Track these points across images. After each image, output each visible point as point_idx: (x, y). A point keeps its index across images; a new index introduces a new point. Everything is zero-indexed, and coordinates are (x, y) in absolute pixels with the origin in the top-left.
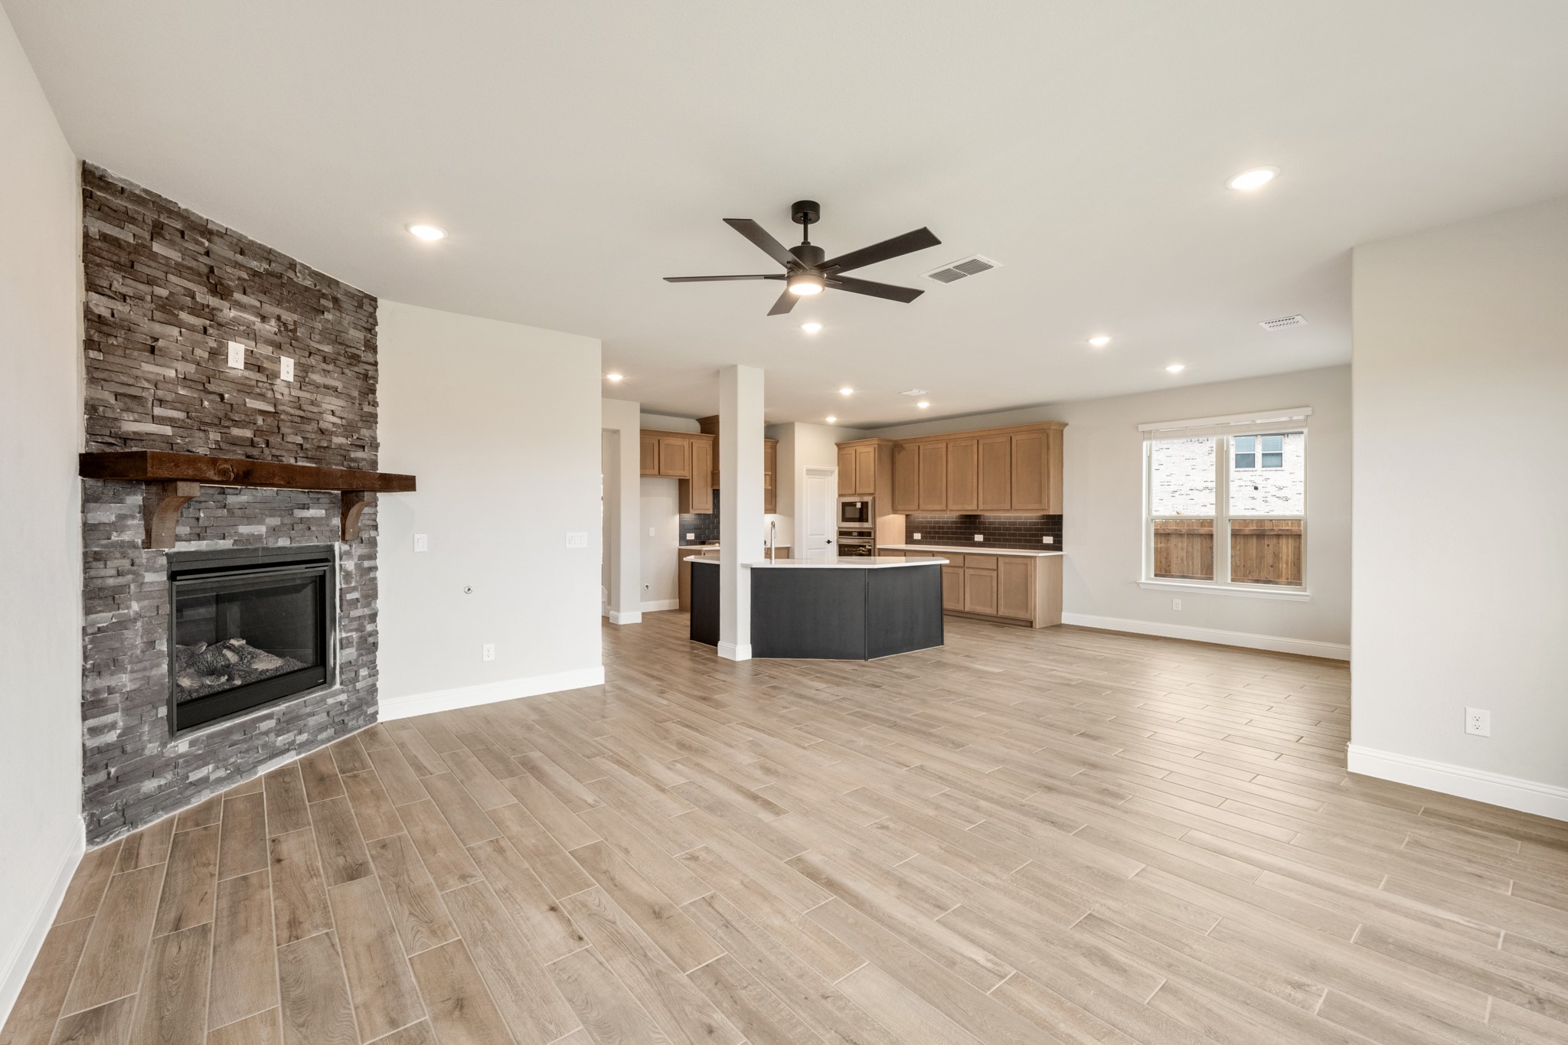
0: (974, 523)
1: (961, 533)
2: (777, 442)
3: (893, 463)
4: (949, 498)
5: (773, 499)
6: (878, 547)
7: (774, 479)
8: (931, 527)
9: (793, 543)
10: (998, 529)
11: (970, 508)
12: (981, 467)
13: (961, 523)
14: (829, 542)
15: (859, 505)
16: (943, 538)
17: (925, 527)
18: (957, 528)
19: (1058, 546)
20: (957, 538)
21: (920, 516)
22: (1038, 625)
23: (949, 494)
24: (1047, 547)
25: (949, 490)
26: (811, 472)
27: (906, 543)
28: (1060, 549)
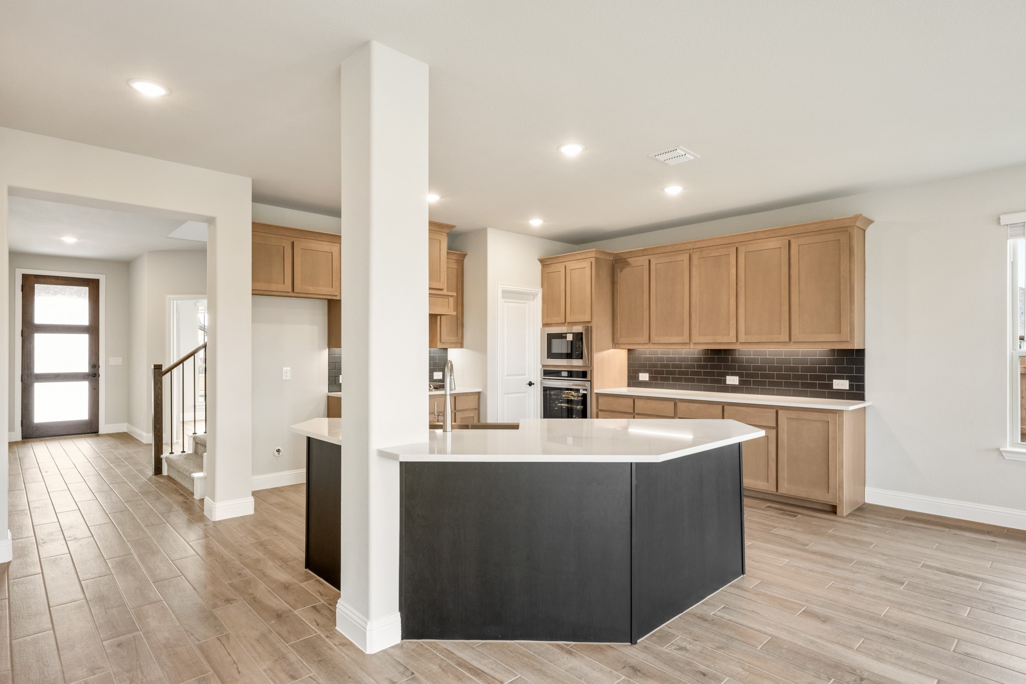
0: (726, 360)
1: (706, 374)
2: (464, 255)
3: (614, 283)
4: (693, 328)
5: (460, 328)
6: (596, 391)
7: (460, 300)
8: (663, 366)
9: (485, 386)
10: (762, 368)
11: (722, 341)
12: (742, 284)
13: (706, 360)
14: (530, 384)
15: (570, 337)
16: (679, 380)
17: (655, 366)
18: (699, 367)
19: (857, 392)
20: (699, 381)
21: (647, 351)
22: (845, 509)
23: (693, 321)
24: (840, 395)
25: (693, 316)
26: (508, 294)
27: (629, 385)
28: (861, 397)
